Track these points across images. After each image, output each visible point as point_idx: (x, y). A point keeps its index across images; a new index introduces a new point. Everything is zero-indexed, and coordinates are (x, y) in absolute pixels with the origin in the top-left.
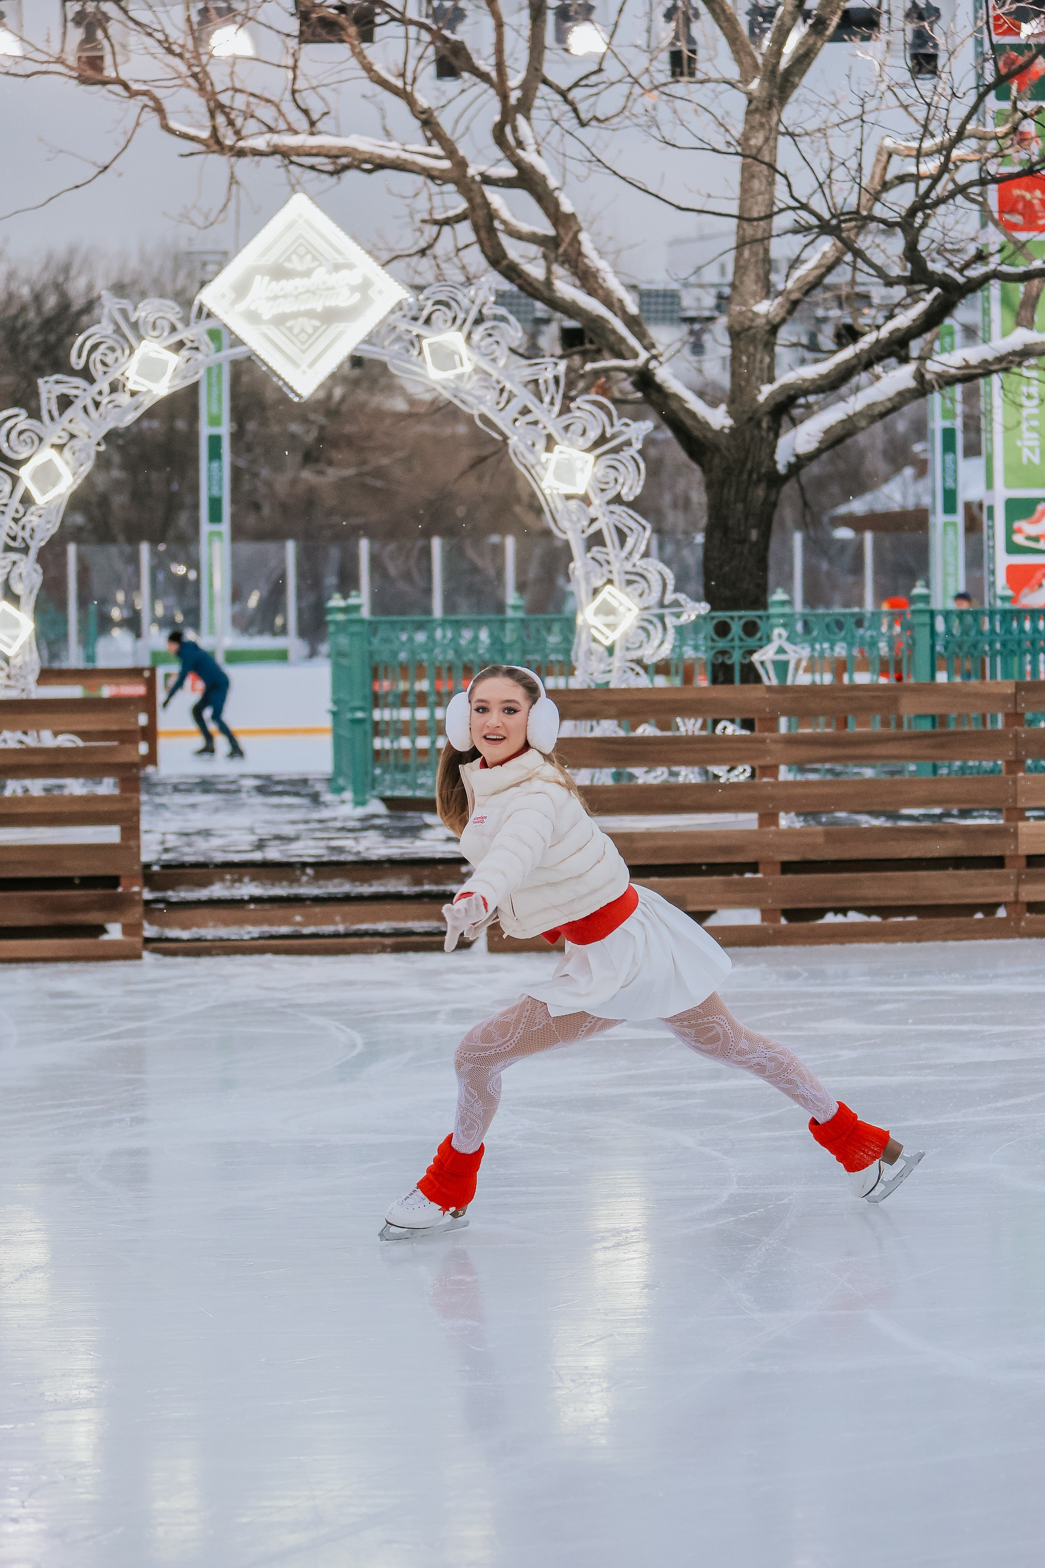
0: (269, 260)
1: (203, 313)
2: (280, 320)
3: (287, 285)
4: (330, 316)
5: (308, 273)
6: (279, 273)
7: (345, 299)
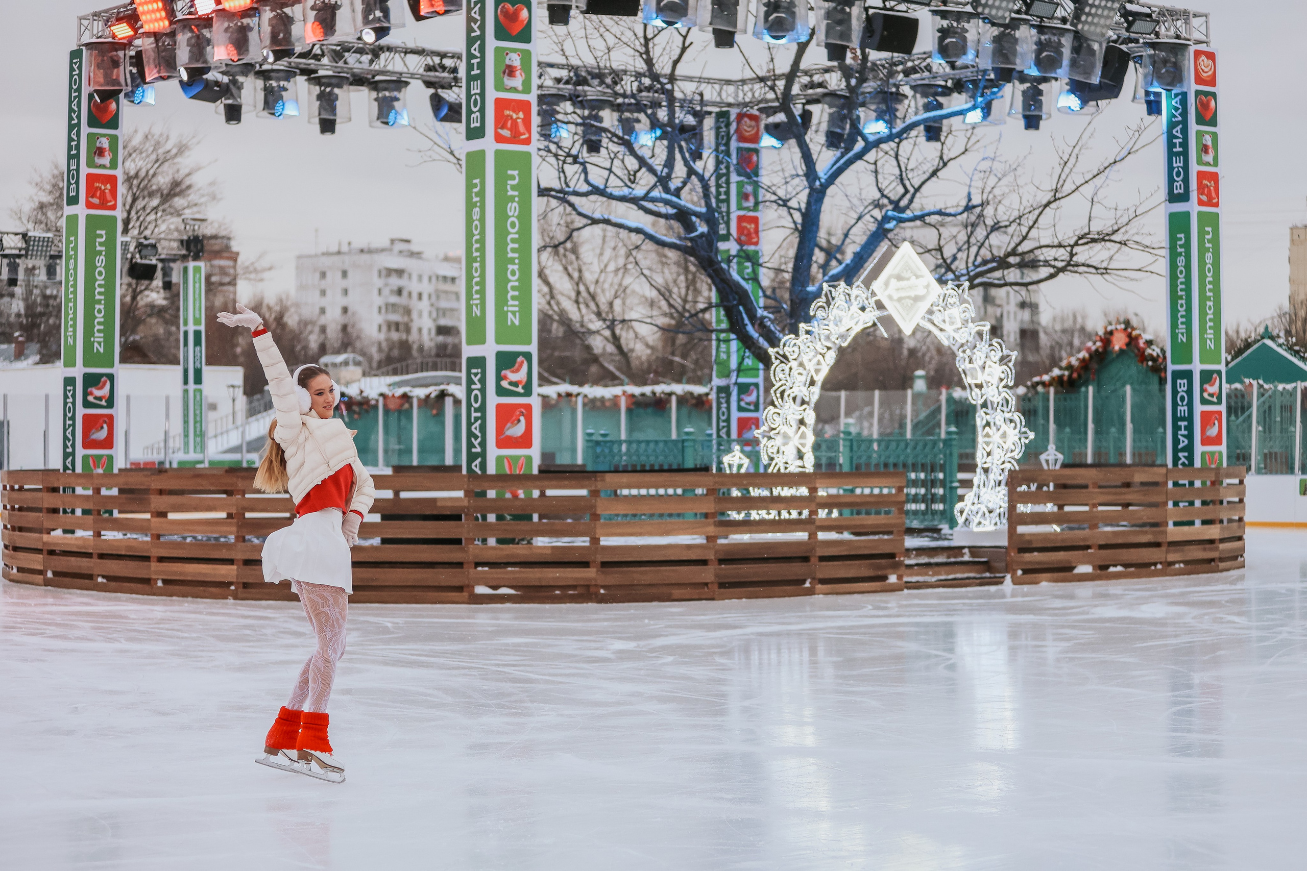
0: (895, 272)
1: (874, 293)
2: (899, 300)
3: (901, 284)
4: (916, 299)
5: (909, 279)
6: (899, 278)
7: (922, 292)
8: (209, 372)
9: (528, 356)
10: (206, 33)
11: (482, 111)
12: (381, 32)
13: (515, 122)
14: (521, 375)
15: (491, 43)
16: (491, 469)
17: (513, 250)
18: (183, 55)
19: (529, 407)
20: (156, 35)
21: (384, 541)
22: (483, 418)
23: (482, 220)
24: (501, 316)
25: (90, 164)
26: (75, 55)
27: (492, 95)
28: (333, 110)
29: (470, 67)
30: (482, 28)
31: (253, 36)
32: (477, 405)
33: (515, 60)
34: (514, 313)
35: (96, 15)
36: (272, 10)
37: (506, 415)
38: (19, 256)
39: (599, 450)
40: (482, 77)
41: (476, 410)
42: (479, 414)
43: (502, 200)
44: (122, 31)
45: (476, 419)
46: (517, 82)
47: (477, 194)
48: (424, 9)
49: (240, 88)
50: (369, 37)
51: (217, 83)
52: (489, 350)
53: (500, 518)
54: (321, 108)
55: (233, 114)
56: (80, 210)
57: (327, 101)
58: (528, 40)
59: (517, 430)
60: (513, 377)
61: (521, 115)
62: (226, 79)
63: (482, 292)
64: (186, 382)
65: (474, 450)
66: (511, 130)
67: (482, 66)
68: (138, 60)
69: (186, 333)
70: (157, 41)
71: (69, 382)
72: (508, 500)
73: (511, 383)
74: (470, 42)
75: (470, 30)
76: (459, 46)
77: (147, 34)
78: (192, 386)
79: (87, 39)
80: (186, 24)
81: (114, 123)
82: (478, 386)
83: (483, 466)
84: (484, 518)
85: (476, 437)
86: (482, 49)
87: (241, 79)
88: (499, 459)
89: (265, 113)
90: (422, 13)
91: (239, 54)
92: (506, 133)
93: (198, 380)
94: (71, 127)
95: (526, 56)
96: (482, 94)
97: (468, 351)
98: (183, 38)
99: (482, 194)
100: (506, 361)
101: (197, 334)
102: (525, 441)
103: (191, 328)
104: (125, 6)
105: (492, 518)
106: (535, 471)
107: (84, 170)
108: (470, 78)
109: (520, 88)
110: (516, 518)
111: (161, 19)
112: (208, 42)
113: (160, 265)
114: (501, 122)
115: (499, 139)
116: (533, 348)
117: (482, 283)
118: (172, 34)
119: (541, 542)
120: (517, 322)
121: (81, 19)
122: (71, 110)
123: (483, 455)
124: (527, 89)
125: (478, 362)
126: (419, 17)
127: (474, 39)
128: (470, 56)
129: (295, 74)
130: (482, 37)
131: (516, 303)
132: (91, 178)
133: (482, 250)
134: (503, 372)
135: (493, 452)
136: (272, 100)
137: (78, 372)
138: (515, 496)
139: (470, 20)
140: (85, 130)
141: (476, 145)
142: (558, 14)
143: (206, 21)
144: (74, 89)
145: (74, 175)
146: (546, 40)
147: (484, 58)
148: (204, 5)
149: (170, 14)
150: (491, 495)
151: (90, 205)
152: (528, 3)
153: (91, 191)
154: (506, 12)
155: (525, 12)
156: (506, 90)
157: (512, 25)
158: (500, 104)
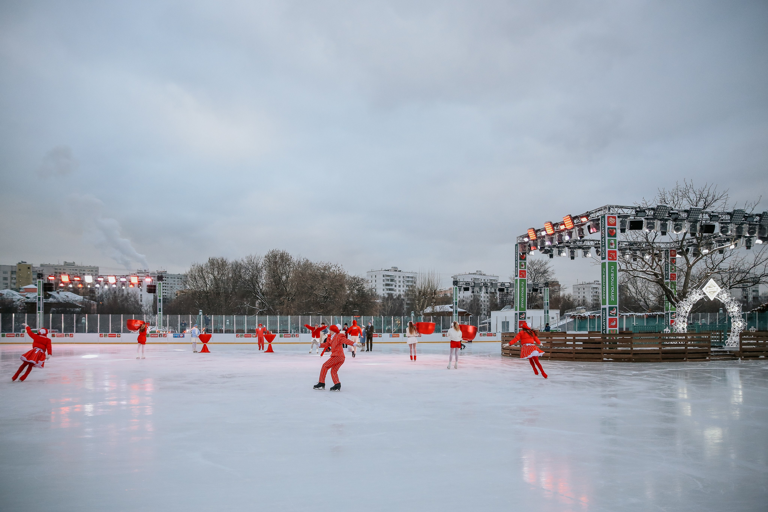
0: (709, 286)
1: (703, 291)
2: (710, 292)
3: (710, 288)
4: (714, 292)
5: (712, 287)
6: (709, 287)
7: (715, 290)
8: (551, 311)
9: (616, 308)
10: (544, 239)
11: (605, 253)
12: (581, 237)
13: (613, 255)
14: (615, 312)
15: (607, 238)
16: (608, 333)
17: (612, 284)
18: (539, 244)
19: (616, 319)
20: (533, 240)
21: (583, 348)
23: (605, 278)
24: (610, 299)
25: (520, 268)
26: (516, 245)
27: (607, 250)
28: (574, 254)
29: (602, 244)
30: (605, 235)
31: (554, 239)
32: (604, 318)
33: (613, 241)
34: (613, 298)
35: (520, 236)
36: (558, 234)
37: (610, 321)
39: (635, 328)
40: (605, 246)
42: (605, 320)
43: (610, 273)
44: (526, 240)
46: (613, 247)
48: (591, 231)
49: (552, 251)
50: (579, 238)
51: (547, 250)
52: (607, 306)
53: (610, 343)
54: (571, 254)
55: (551, 256)
56: (518, 278)
58: (616, 237)
59: (614, 323)
60: (613, 312)
61: (614, 254)
62: (549, 249)
65: (603, 328)
67: (605, 243)
68: (530, 246)
70: (533, 241)
71: (516, 314)
73: (612, 314)
74: (602, 238)
75: (602, 235)
76: (600, 239)
77: (531, 240)
79: (519, 242)
80: (539, 237)
81: (525, 259)
82: (604, 314)
83: (606, 332)
84: (606, 343)
85: (604, 325)
86: (605, 240)
87: (552, 249)
88: (610, 330)
89: (558, 256)
90: (591, 232)
91: (551, 243)
92: (611, 258)
93: (548, 313)
94: (516, 261)
95: (615, 240)
96: (605, 250)
97: (602, 306)
98: (539, 241)
99: (605, 272)
100: (611, 309)
102: (615, 326)
103: (546, 302)
104: (526, 234)
105: (608, 343)
106: (618, 333)
107: (519, 270)
108: (602, 246)
110: (613, 343)
111: (534, 237)
112: (545, 241)
113: (539, 289)
114: (609, 255)
115: (609, 259)
116: (617, 305)
117: (605, 292)
118: (537, 240)
120: (614, 300)
121: (517, 237)
122: (516, 257)
123: (605, 329)
124: (615, 248)
125: (604, 309)
126: (590, 233)
127: (603, 237)
128: (602, 241)
130: (605, 237)
133: (605, 284)
134: (610, 311)
135: (608, 329)
136: (560, 252)
137: (518, 312)
138: (613, 338)
139: (602, 233)
140: (519, 261)
141: (604, 261)
142: (623, 231)
143: (544, 237)
144: (516, 253)
145: (516, 271)
146: (620, 237)
147: (605, 241)
148: (543, 233)
149: (536, 235)
150: (608, 338)
151: (520, 277)
152: (615, 229)
153: (520, 274)
154: (610, 231)
155: (615, 231)
156: (611, 248)
157: (612, 234)
158: (609, 252)
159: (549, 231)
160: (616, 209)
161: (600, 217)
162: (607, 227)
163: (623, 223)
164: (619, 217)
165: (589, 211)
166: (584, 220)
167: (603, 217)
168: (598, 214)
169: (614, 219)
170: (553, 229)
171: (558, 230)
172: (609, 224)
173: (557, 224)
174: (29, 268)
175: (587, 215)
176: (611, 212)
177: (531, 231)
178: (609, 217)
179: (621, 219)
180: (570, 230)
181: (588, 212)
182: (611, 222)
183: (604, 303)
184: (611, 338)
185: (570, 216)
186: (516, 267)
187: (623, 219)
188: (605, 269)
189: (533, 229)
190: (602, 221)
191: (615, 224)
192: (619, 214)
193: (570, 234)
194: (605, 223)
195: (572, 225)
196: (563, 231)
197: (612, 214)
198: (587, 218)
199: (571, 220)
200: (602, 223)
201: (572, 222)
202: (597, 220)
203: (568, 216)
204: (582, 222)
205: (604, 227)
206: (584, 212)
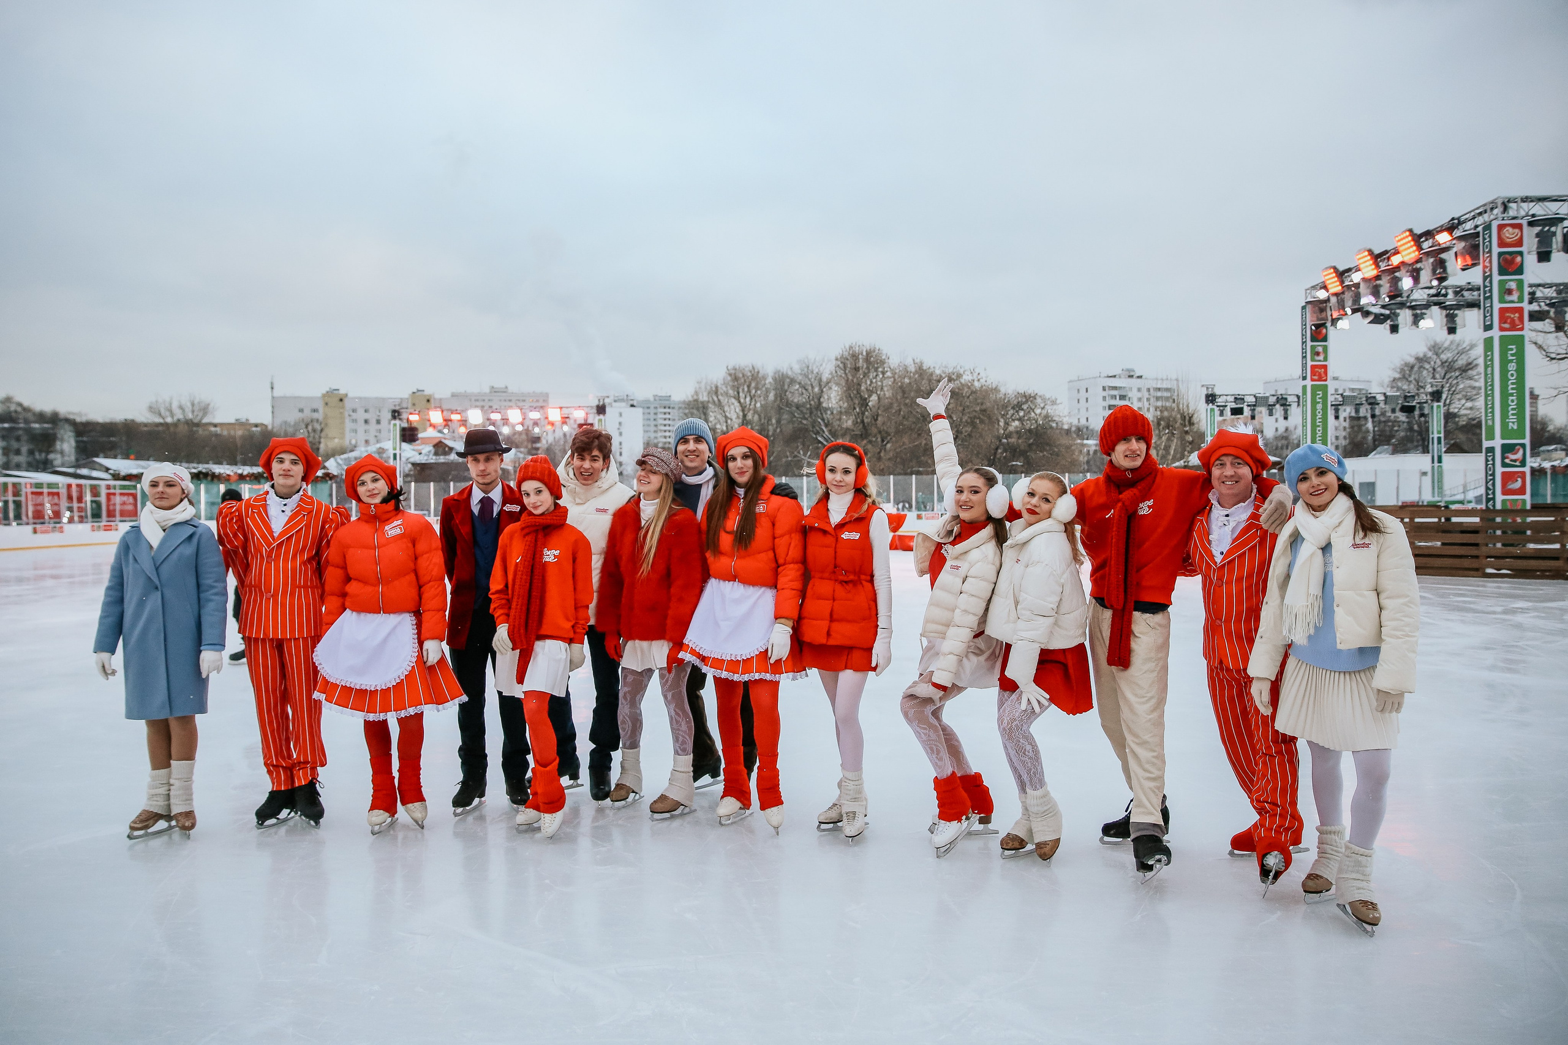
8: (1446, 458)
9: (1523, 446)
10: (1358, 290)
11: (1491, 315)
12: (1441, 280)
13: (1512, 320)
14: (1519, 455)
15: (1496, 278)
16: (1499, 506)
17: (1512, 389)
18: (1349, 303)
19: (1524, 473)
20: (1336, 294)
21: (1443, 544)
22: (1494, 479)
23: (1492, 374)
24: (1504, 425)
25: (1312, 360)
26: (1304, 308)
27: (1497, 306)
28: (1454, 322)
29: (1485, 293)
30: (1491, 270)
32: (1490, 473)
33: (1513, 285)
34: (1513, 423)
35: (1312, 287)
36: (1388, 275)
37: (1507, 478)
38: (1340, 405)
40: (1491, 297)
41: (1491, 475)
42: (1491, 477)
43: (1504, 362)
44: (1322, 295)
45: (1491, 480)
46: (1514, 297)
47: (1490, 360)
48: (1461, 264)
49: (1397, 315)
50: (1435, 283)
51: (1382, 315)
52: (1497, 443)
53: (1504, 532)
54: (1448, 321)
55: (1394, 329)
56: (1309, 382)
57: (1451, 318)
58: (1521, 273)
59: (1518, 484)
60: (1513, 457)
61: (1517, 315)
62: (1387, 312)
63: (1493, 412)
64: (1433, 462)
65: (1489, 496)
66: (1510, 323)
67: (1491, 291)
68: (1332, 308)
69: (1433, 438)
70: (1337, 297)
72: (1510, 523)
73: (1511, 460)
74: (1485, 278)
75: (1485, 272)
77: (1333, 294)
78: (1436, 464)
79: (1309, 299)
80: (1349, 287)
81: (1325, 339)
82: (1491, 462)
83: (1494, 506)
84: (1495, 532)
85: (1490, 490)
86: (1491, 282)
87: (1398, 311)
88: (1504, 501)
89: (1414, 327)
92: (1507, 326)
93: (1440, 461)
94: (1303, 343)
95: (1520, 283)
96: (1491, 306)
97: (1486, 444)
98: (1348, 294)
99: (1492, 360)
100: (1507, 449)
101: (1439, 439)
102: (1522, 491)
103: (1436, 436)
104: (1323, 281)
105: (1499, 532)
106: (1528, 507)
107: (1310, 363)
108: (1485, 298)
109: (1516, 300)
110: (1516, 532)
111: (1337, 286)
112: (1361, 294)
113: (1418, 406)
114: (1504, 320)
115: (1502, 329)
116: (1527, 441)
117: (1493, 408)
119: (1531, 546)
120: (1515, 427)
121: (1306, 290)
122: (1303, 335)
123: (1493, 499)
124: (1521, 300)
125: (1491, 450)
127: (1487, 277)
128: (1485, 287)
129: (1430, 306)
130: (1490, 276)
131: (1515, 417)
132: (1313, 367)
133: (1492, 390)
134: (1506, 455)
135: (1500, 497)
136: (1416, 319)
138: (1514, 521)
139: (1485, 267)
140: (1309, 343)
141: (1489, 334)
142: (1544, 256)
143: (1357, 286)
144: (1304, 325)
145: (1304, 366)
146: (1534, 272)
147: (1491, 286)
148: (1356, 277)
149: (1342, 282)
150: (1498, 520)
151: (1312, 380)
152: (1521, 254)
153: (1313, 373)
154: (1506, 260)
155: (1519, 259)
156: (1506, 302)
157: (1510, 265)
158: (1502, 311)
159: (1368, 272)
160: (1524, 205)
161: (1480, 229)
162: (1496, 250)
163: (1545, 239)
164: (1531, 224)
165: (1456, 216)
166: (1443, 238)
167: (1488, 227)
168: (1479, 221)
169: (1517, 231)
170: (1377, 266)
171: (1388, 266)
172: (1502, 243)
173: (1386, 252)
174: (428, 401)
175: (1450, 228)
176: (1512, 213)
177: (1329, 274)
178: (1501, 227)
179: (1539, 229)
180: (1413, 264)
181: (1453, 219)
182: (1508, 238)
183: (1491, 437)
184: (1510, 520)
185: (1411, 231)
186: (1304, 357)
187: (1542, 231)
188: (1492, 354)
189: (1335, 268)
190: (1484, 239)
191: (1519, 243)
192: (1533, 216)
193: (1416, 275)
194: (1490, 242)
195: (1417, 253)
196: (1397, 268)
197: (1514, 218)
198: (1451, 234)
199: (1413, 240)
200: (1484, 243)
201: (1415, 245)
202: (1475, 235)
203: (1405, 232)
204: (1439, 244)
205: (1490, 252)
206: (1444, 220)
